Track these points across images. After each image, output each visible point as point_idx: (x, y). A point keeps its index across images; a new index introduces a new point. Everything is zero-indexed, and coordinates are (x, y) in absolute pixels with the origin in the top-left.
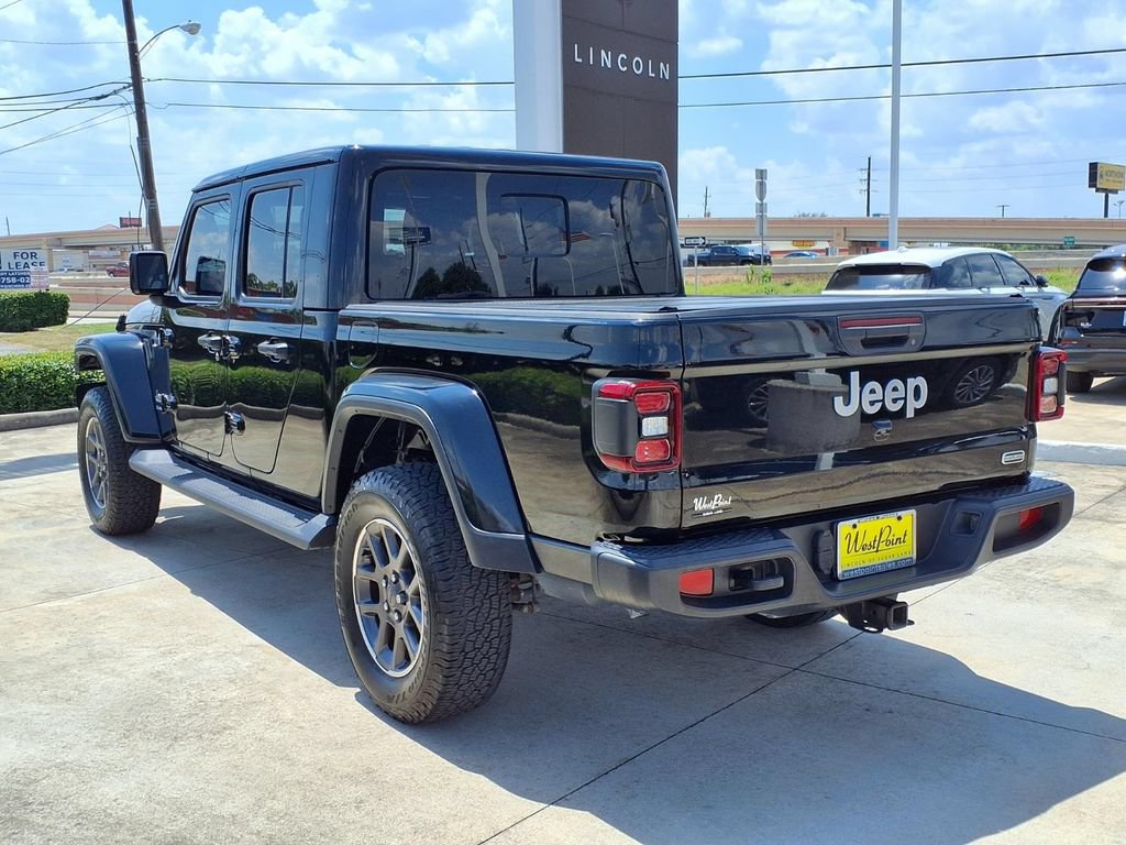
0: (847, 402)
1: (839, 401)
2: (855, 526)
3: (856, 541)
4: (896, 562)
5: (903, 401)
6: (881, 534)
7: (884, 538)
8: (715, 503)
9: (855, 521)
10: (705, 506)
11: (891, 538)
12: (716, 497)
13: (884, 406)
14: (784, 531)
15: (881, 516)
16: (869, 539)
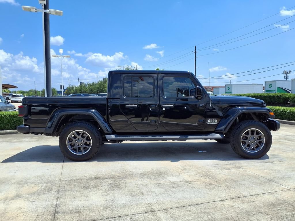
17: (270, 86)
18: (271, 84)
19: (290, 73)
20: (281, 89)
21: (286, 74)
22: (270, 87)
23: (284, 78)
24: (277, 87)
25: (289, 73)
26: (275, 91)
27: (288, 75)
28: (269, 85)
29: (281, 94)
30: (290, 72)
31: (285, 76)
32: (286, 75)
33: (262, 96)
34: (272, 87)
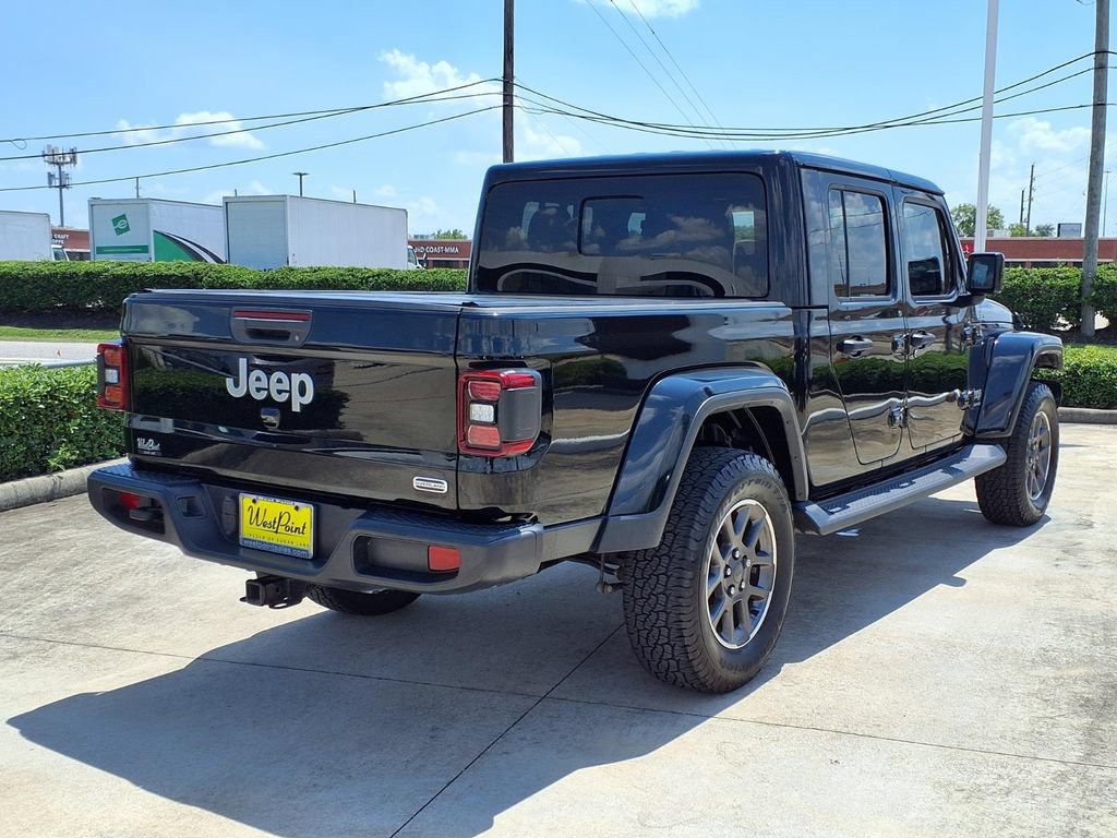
0: (236, 384)
1: (229, 382)
2: (255, 502)
3: (257, 515)
5: (288, 394)
6: (280, 518)
7: (283, 521)
8: (150, 445)
9: (256, 497)
10: (144, 446)
11: (290, 524)
12: (150, 441)
13: (269, 395)
15: (278, 500)
16: (269, 519)
17: (119, 225)
18: (124, 217)
19: (74, 161)
20: (171, 243)
21: (58, 164)
22: (119, 231)
23: (50, 183)
24: (155, 231)
25: (68, 160)
26: (145, 249)
27: (65, 169)
28: (115, 221)
29: (173, 264)
30: (73, 153)
31: (51, 176)
32: (54, 170)
33: (99, 274)
34: (127, 229)
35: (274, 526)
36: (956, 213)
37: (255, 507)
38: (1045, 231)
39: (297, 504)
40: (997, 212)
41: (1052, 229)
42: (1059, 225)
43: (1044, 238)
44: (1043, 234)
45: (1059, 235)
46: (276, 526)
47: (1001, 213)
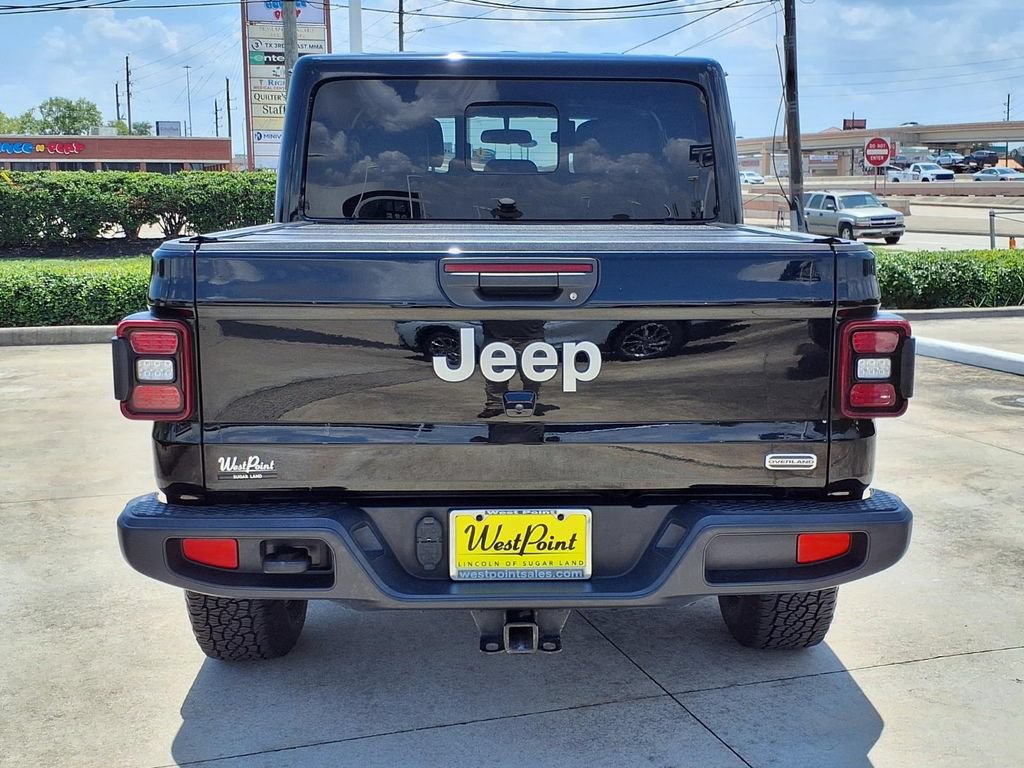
0: (454, 364)
1: (439, 361)
2: (479, 518)
3: (484, 536)
4: (553, 571)
5: (554, 371)
6: (528, 534)
7: (534, 538)
8: (250, 465)
9: (481, 512)
10: (235, 468)
11: (547, 540)
12: (251, 459)
13: (520, 374)
14: (368, 510)
15: (524, 511)
16: (507, 537)
35: (518, 546)
36: (48, 107)
37: (479, 528)
38: (143, 128)
39: (560, 511)
40: (93, 107)
41: (150, 127)
42: (157, 123)
43: (143, 137)
44: (142, 133)
45: (158, 134)
46: (520, 545)
47: (98, 109)
